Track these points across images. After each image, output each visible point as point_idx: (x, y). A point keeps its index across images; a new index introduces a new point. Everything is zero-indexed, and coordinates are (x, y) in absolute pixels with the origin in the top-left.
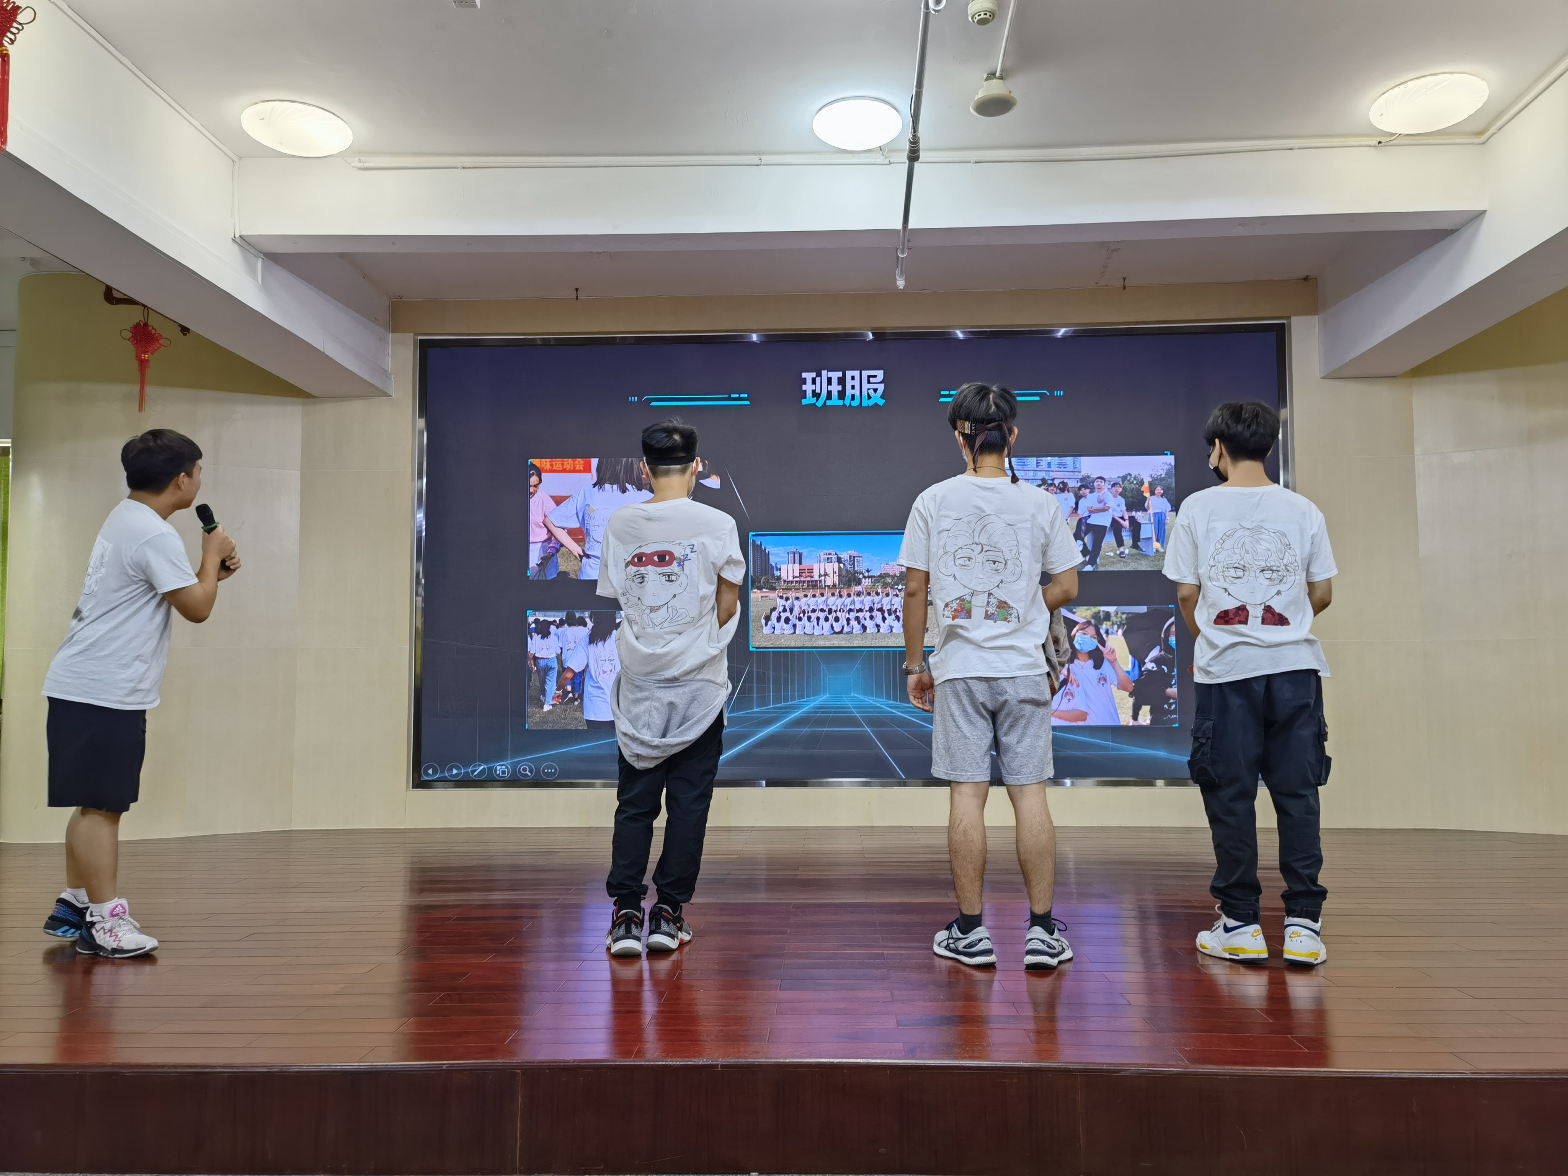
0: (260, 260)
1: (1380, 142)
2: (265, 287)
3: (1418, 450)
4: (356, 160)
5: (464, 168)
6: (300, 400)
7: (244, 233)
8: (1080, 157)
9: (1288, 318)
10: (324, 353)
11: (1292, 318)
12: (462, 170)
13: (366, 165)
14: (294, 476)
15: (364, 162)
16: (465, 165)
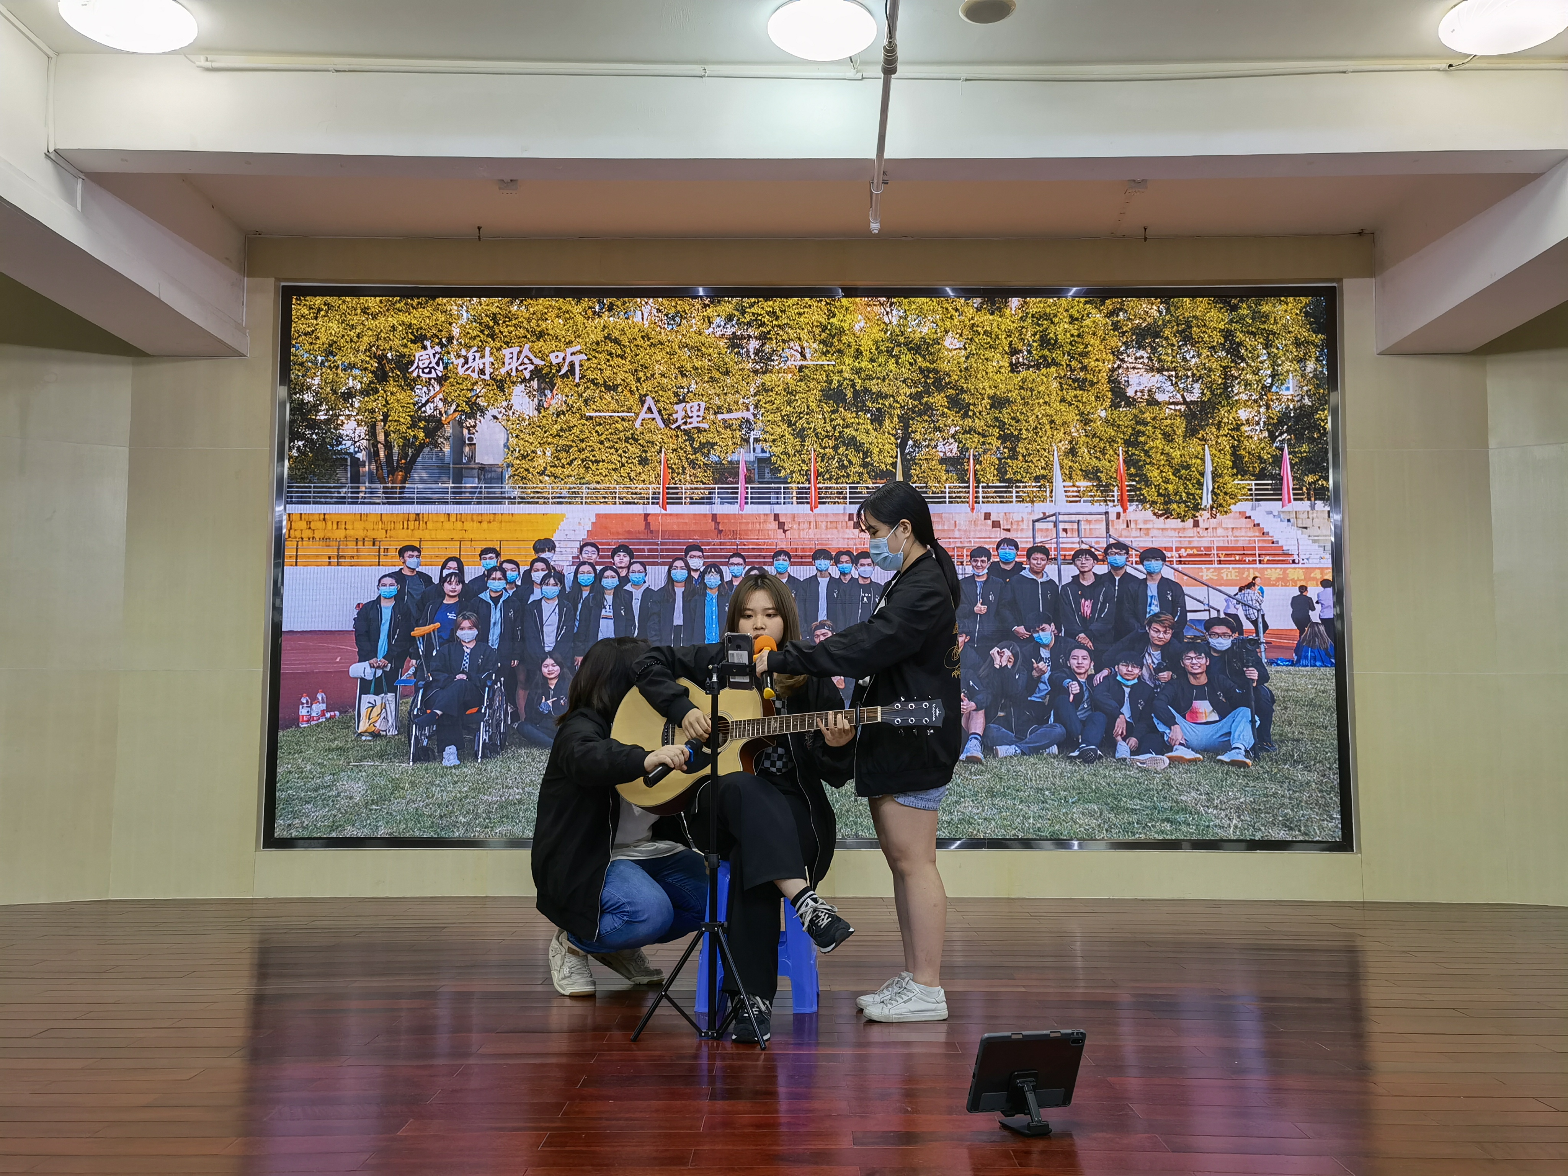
0: (80, 181)
1: (1451, 66)
2: (85, 214)
3: (1492, 442)
4: (202, 58)
5: (337, 71)
6: (130, 359)
7: (60, 146)
8: (1092, 77)
9: (1340, 280)
10: (158, 300)
11: (1344, 280)
12: (336, 73)
13: (215, 65)
14: (120, 456)
15: (212, 61)
16: (338, 67)
